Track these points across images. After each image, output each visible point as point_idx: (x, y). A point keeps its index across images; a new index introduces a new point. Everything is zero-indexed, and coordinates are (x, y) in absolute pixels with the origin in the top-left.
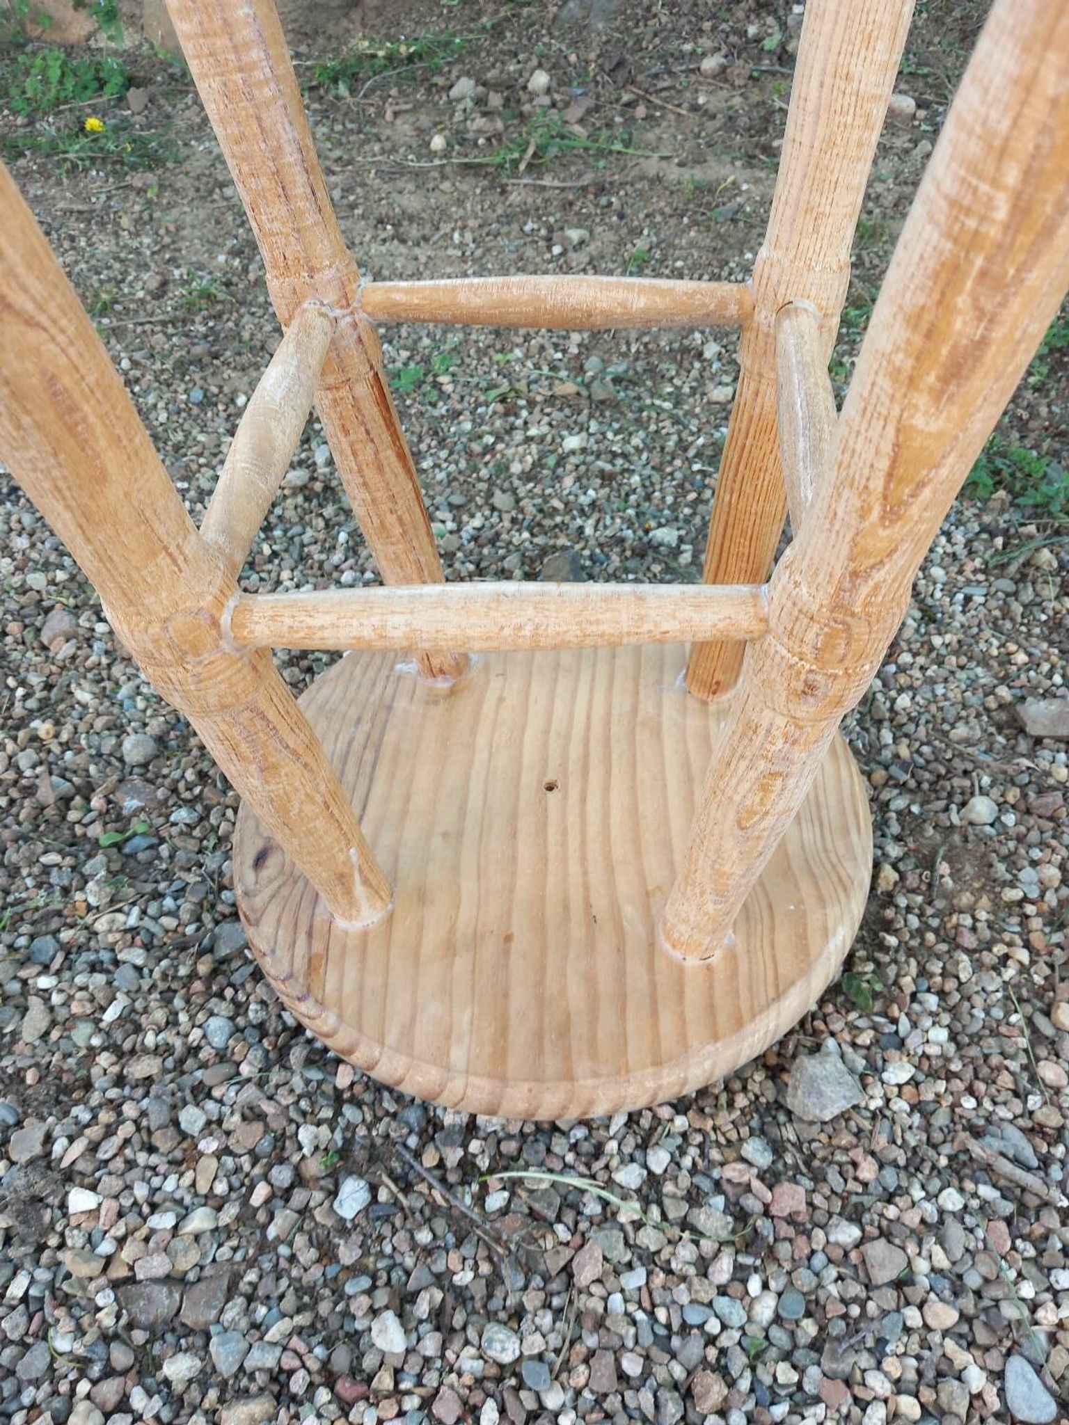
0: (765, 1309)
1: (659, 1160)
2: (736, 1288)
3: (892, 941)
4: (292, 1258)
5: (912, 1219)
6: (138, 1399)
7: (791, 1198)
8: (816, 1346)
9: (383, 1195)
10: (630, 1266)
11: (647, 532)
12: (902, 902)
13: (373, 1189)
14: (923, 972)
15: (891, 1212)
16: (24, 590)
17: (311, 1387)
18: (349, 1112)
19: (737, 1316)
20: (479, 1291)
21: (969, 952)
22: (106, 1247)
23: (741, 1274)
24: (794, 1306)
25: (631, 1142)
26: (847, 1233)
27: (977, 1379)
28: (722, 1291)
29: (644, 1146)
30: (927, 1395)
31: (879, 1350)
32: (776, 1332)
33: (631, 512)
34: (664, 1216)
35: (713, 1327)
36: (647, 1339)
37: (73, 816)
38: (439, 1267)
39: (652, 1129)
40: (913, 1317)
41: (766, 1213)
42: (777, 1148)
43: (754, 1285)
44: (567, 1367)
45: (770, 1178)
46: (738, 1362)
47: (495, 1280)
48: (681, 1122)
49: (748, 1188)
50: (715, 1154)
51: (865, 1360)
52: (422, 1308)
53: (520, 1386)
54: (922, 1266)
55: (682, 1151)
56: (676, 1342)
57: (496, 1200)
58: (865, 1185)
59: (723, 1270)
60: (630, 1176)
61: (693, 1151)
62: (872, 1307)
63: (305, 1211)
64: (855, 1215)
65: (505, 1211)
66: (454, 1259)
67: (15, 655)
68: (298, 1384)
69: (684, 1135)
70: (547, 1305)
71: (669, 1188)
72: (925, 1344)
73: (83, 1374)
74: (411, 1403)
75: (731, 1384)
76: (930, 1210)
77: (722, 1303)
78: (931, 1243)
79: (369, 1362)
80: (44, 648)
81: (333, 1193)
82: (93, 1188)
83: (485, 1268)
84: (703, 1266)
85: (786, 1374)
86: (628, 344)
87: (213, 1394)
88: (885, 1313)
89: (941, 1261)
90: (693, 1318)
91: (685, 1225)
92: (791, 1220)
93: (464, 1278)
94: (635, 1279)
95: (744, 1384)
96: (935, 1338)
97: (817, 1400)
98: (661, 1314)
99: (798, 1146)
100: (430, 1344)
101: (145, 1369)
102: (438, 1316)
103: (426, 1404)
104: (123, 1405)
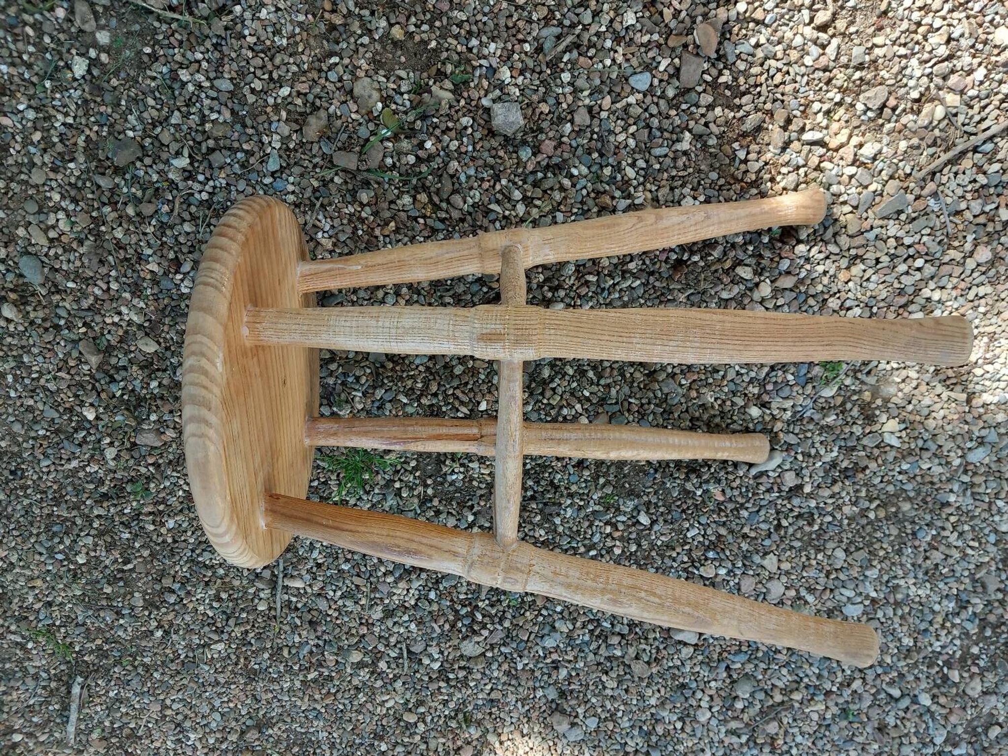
0: (584, 170)
1: (517, 195)
2: (575, 180)
3: (433, 44)
5: (570, 99)
6: (553, 385)
7: (548, 146)
8: (601, 155)
10: (554, 217)
12: (412, 28)
14: (456, 37)
15: (564, 106)
19: (583, 182)
20: (547, 273)
21: (451, 9)
23: (571, 177)
24: (585, 158)
25: (508, 205)
26: (568, 128)
27: (632, 100)
28: (574, 185)
29: (509, 200)
30: (631, 121)
31: (611, 132)
32: (593, 169)
34: (539, 199)
35: (585, 192)
38: (535, 286)
39: (503, 194)
40: (604, 115)
41: (550, 158)
42: (524, 143)
43: (575, 172)
45: (536, 151)
46: (600, 187)
47: (544, 266)
48: (504, 182)
49: (539, 163)
50: (520, 170)
51: (612, 138)
52: (550, 295)
53: (584, 265)
54: (587, 101)
55: (515, 183)
56: (585, 208)
58: (550, 112)
59: (567, 182)
60: (521, 209)
61: (517, 180)
62: (596, 130)
64: (561, 120)
66: (535, 281)
69: (509, 181)
71: (529, 194)
72: (614, 113)
75: (605, 192)
76: (568, 89)
77: (578, 187)
78: (581, 95)
80: (165, 444)
82: (479, 403)
83: (540, 270)
84: (562, 189)
85: (607, 171)
88: (600, 126)
89: (586, 93)
90: (580, 199)
91: (545, 192)
92: (555, 148)
93: (541, 278)
95: (607, 188)
96: (614, 108)
97: (619, 163)
98: (575, 210)
99: (525, 133)
100: (562, 293)
101: (544, 383)
102: (554, 289)
103: (580, 297)
104: (554, 389)
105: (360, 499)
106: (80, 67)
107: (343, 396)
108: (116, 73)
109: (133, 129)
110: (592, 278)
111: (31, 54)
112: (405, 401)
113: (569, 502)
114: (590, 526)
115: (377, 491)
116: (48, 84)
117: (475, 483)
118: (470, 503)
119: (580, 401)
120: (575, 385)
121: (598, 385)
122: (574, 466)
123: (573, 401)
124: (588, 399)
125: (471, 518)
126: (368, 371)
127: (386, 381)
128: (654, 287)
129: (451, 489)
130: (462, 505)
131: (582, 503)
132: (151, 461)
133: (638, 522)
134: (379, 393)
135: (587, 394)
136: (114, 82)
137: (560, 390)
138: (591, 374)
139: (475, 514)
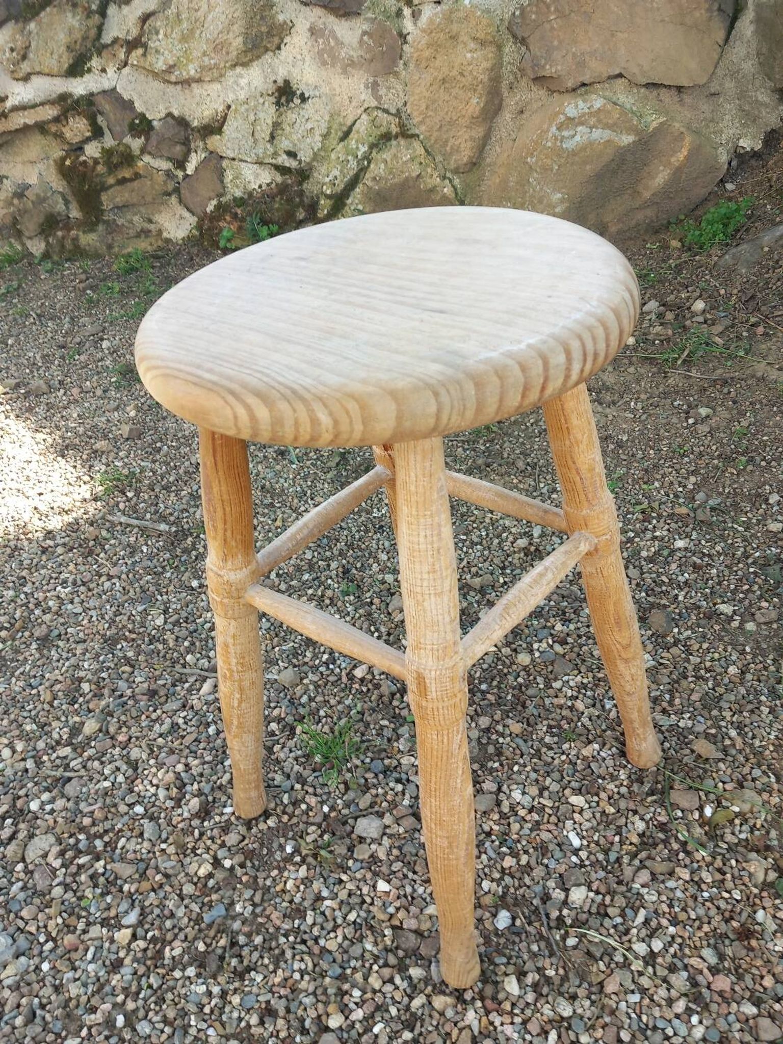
0: (698, 1032)
1: (657, 945)
2: (685, 1018)
6: (398, 980)
7: (723, 983)
9: (518, 923)
10: (633, 992)
11: (715, 604)
13: (514, 919)
15: (777, 1007)
16: (383, 582)
17: (473, 999)
18: (508, 879)
19: (683, 1031)
20: (557, 981)
22: (391, 910)
23: (689, 1012)
24: (714, 1036)
25: (644, 933)
26: (749, 1009)
28: (677, 1016)
29: (651, 936)
33: (708, 591)
34: (655, 973)
35: (669, 1031)
36: (635, 1027)
37: (395, 703)
38: (540, 965)
39: (657, 929)
41: (709, 987)
42: (722, 957)
43: (695, 1019)
44: (593, 1027)
45: (714, 970)
47: (565, 979)
48: (672, 930)
49: (701, 972)
50: (687, 951)
52: (529, 980)
53: (569, 1028)
55: (670, 944)
56: (649, 1033)
57: (571, 942)
58: (765, 989)
60: (641, 948)
61: (676, 946)
63: (480, 920)
64: (757, 1003)
65: (575, 948)
66: (547, 963)
67: (376, 615)
68: (468, 996)
69: (673, 937)
70: (589, 998)
71: (660, 960)
73: (375, 962)
74: (518, 1020)
77: (676, 1022)
79: (501, 996)
80: (389, 614)
81: (495, 915)
82: (389, 882)
83: (561, 971)
84: (670, 1002)
86: (724, 487)
87: (430, 988)
90: (661, 1024)
91: (665, 980)
92: (721, 994)
93: (551, 973)
94: (635, 998)
98: (644, 1018)
99: (733, 959)
100: (530, 997)
101: (402, 968)
102: (536, 986)
103: (525, 1023)
104: (391, 980)
105: (291, 751)
106: (726, 609)
108: (724, 629)
109: (679, 633)
111: (728, 586)
113: (216, 990)
114: (165, 1021)
115: (296, 768)
117: (275, 873)
118: (249, 864)
119: (365, 1019)
120: (393, 1011)
122: (268, 1002)
123: (369, 1008)
124: (368, 1030)
125: (227, 863)
129: (275, 845)
130: (250, 855)
131: (207, 1010)
132: (376, 601)
134: (416, 781)
135: (376, 1030)
136: (717, 627)
137: (388, 988)
139: (232, 868)
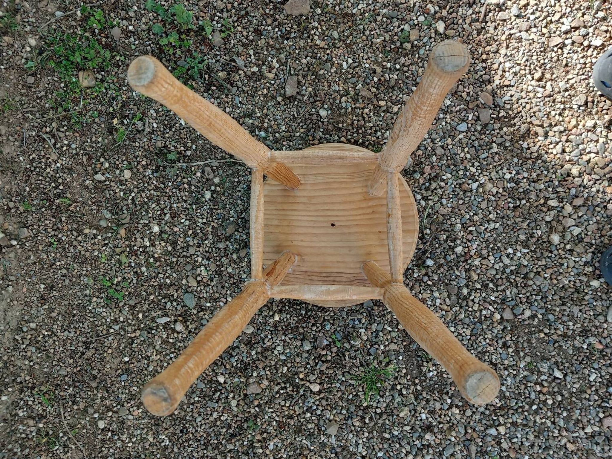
0: (449, 176)
2: (446, 181)
3: (360, 141)
4: (442, 273)
5: (431, 144)
6: (472, 298)
7: (427, 169)
8: (455, 166)
9: (429, 256)
10: (441, 203)
12: (349, 137)
13: (428, 258)
14: (370, 135)
15: (430, 148)
17: (468, 264)
19: (451, 181)
20: (447, 233)
21: (365, 123)
23: (443, 180)
24: (448, 170)
26: (434, 158)
27: (461, 136)
28: (446, 184)
30: (464, 146)
31: (456, 154)
32: (453, 174)
34: (431, 196)
35: (453, 186)
36: (456, 199)
38: (443, 242)
40: (450, 147)
41: (430, 174)
42: (415, 171)
43: (445, 178)
45: (422, 173)
46: (459, 181)
47: (444, 230)
49: (425, 178)
50: (417, 185)
51: (458, 157)
52: (452, 244)
53: (466, 223)
54: (440, 143)
55: (416, 192)
56: (456, 193)
57: (428, 231)
59: (442, 184)
62: (449, 155)
63: (433, 272)
64: (430, 156)
65: (430, 229)
66: (442, 239)
68: (467, 267)
70: (449, 219)
71: (425, 195)
72: (454, 145)
73: (468, 310)
74: (469, 244)
75: (463, 183)
76: (429, 141)
77: (449, 184)
78: (436, 142)
79: (463, 253)
81: (428, 267)
83: (443, 232)
84: (441, 188)
85: (461, 172)
87: (470, 283)
88: (450, 152)
89: (438, 140)
90: (451, 190)
91: (432, 191)
92: (431, 169)
93: (445, 237)
94: (444, 201)
95: (464, 180)
96: (454, 143)
97: (465, 167)
98: (451, 196)
99: (414, 167)
100: (459, 242)
101: (465, 298)
102: (454, 240)
103: (469, 241)
104: (473, 300)
105: (379, 402)
106: (208, 195)
107: (355, 334)
108: (223, 194)
109: (233, 217)
110: (472, 229)
111: (186, 196)
112: (389, 329)
113: (506, 373)
114: (526, 387)
115: (387, 394)
116: (194, 207)
117: (445, 376)
118: (445, 390)
119: (491, 304)
120: (484, 295)
121: (498, 291)
122: (501, 348)
123: (487, 305)
124: (495, 302)
125: (449, 401)
126: (365, 314)
127: (376, 318)
128: (508, 225)
129: (432, 383)
130: (441, 392)
131: (515, 372)
132: (256, 403)
133: (555, 378)
134: (374, 326)
135: (493, 298)
136: (223, 198)
137: (477, 300)
138: (491, 285)
139: (450, 398)
